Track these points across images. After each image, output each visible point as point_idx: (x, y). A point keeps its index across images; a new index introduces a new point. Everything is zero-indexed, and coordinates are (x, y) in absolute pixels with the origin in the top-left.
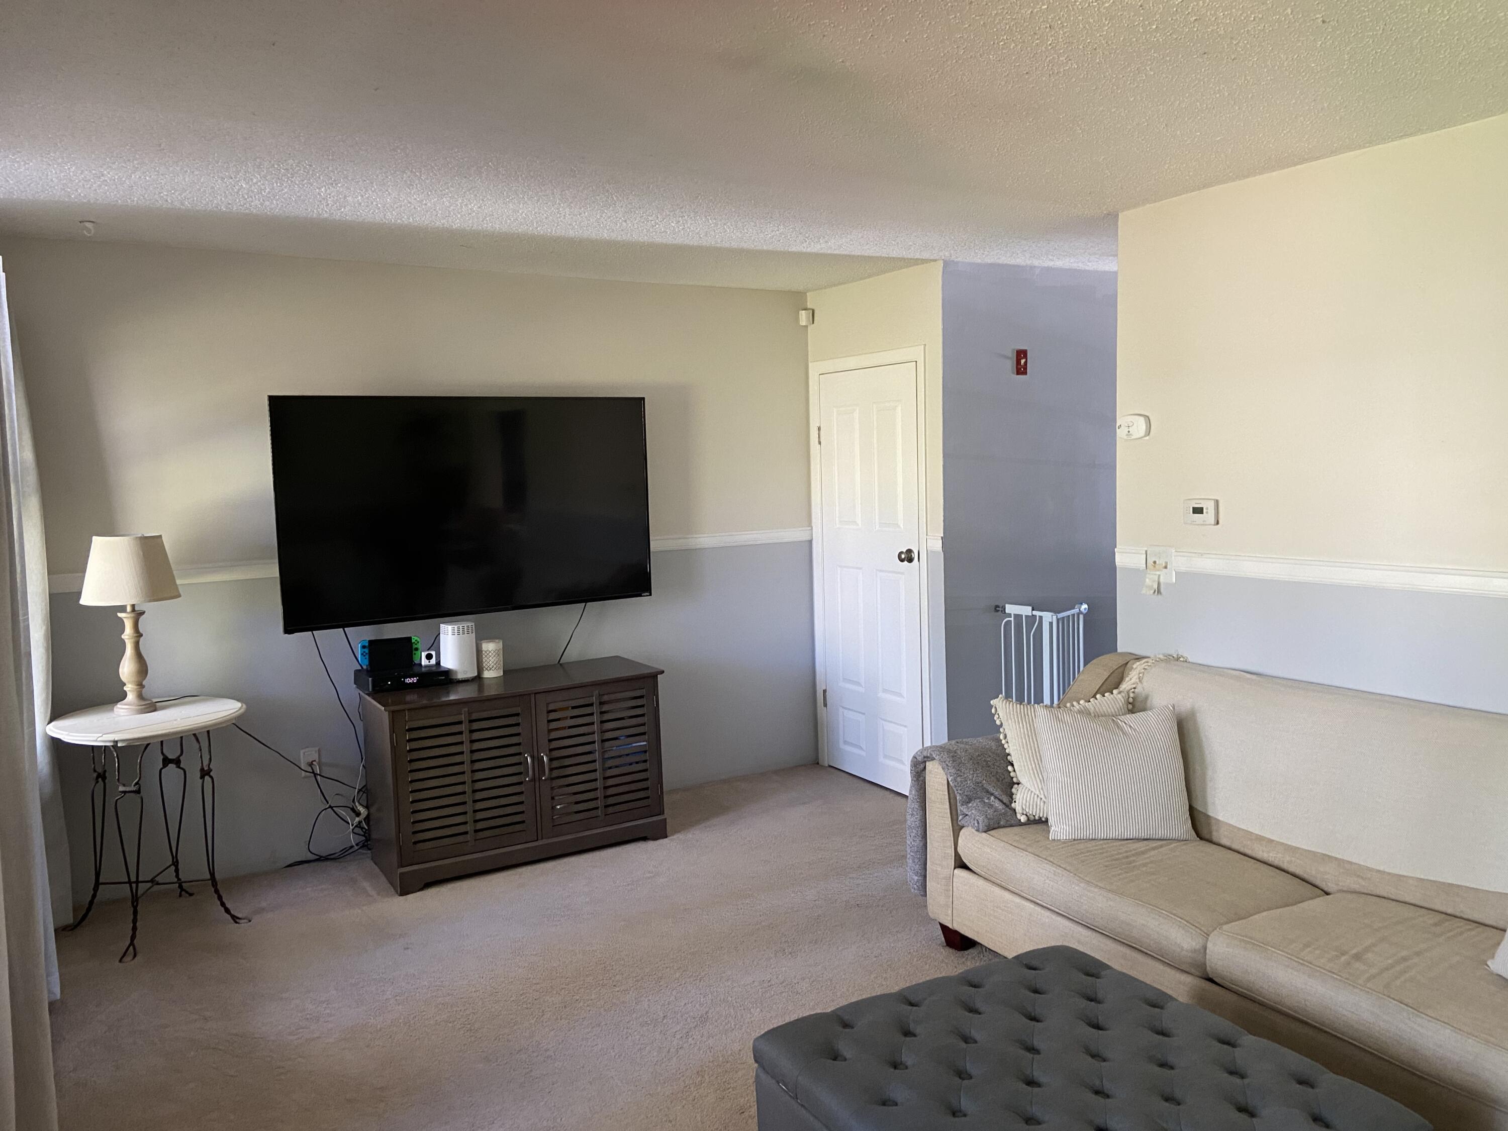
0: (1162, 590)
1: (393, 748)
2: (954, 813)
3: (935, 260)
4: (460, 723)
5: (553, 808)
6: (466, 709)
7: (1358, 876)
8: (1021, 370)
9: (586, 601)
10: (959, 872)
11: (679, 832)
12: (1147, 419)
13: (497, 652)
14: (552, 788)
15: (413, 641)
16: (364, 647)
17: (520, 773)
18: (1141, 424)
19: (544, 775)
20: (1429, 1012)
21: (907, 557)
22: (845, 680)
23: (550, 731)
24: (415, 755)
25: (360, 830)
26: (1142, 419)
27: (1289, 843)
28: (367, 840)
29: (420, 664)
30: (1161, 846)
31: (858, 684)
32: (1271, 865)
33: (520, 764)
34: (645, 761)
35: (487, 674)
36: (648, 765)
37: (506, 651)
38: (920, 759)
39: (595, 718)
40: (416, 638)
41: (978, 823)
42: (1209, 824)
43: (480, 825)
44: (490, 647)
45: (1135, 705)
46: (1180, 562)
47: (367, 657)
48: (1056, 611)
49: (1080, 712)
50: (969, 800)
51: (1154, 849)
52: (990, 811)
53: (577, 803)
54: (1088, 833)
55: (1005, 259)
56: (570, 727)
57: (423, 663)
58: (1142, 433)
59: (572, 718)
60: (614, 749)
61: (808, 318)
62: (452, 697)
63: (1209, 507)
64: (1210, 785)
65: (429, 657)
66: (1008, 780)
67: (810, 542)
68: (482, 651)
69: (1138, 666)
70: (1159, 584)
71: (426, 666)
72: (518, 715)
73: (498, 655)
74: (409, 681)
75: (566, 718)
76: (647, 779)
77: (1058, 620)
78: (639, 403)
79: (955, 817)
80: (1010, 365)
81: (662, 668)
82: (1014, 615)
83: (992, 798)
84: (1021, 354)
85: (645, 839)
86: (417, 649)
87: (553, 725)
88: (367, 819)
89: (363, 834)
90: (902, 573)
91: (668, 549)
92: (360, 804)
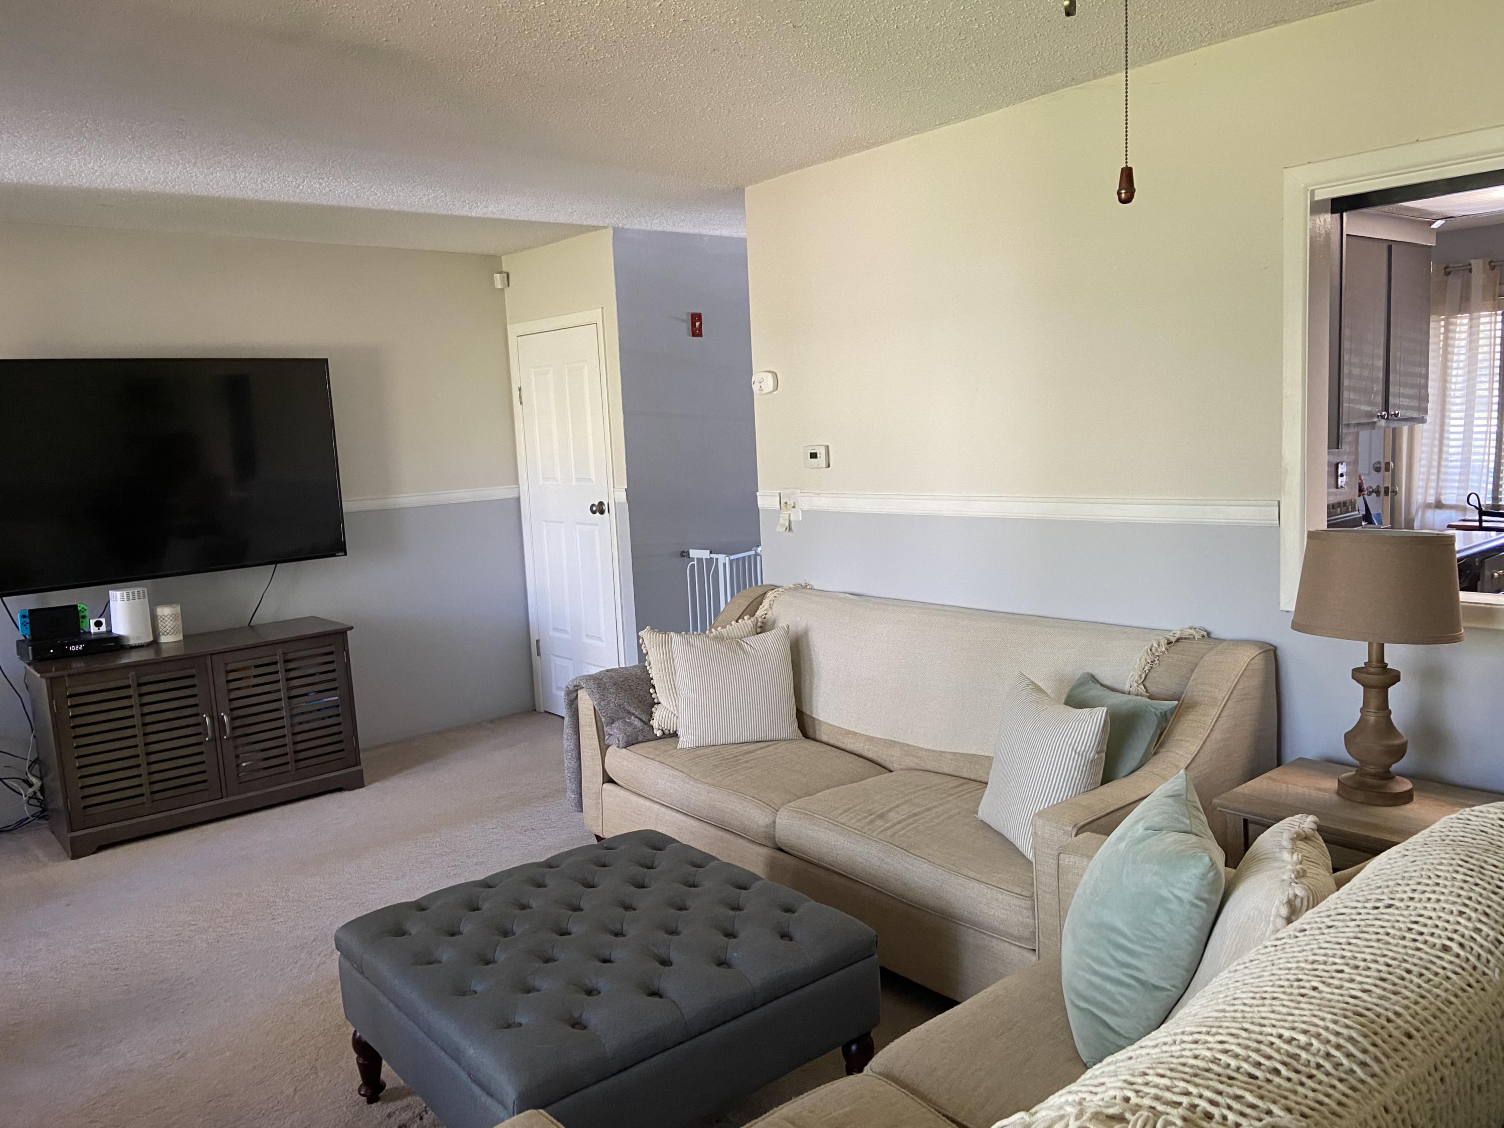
0: (793, 527)
1: (54, 715)
2: (601, 733)
3: (606, 227)
4: (128, 687)
5: (238, 766)
6: (133, 673)
7: (914, 756)
8: (697, 332)
9: (276, 563)
10: (608, 786)
11: (378, 781)
12: (775, 375)
13: (174, 617)
14: (236, 747)
15: (79, 609)
16: (24, 617)
17: (200, 734)
18: (770, 379)
19: (225, 734)
20: (916, 852)
21: (599, 509)
22: (555, 629)
23: (230, 691)
24: (79, 721)
25: (36, 801)
26: (770, 375)
27: (867, 734)
28: (44, 810)
29: (90, 632)
30: (768, 746)
31: (565, 632)
32: (855, 754)
33: (199, 724)
34: (338, 715)
35: (163, 639)
36: (340, 719)
37: (185, 616)
38: (571, 688)
39: (280, 676)
40: (82, 606)
41: (619, 740)
42: (814, 725)
43: (156, 787)
44: (164, 612)
45: (762, 628)
46: (805, 502)
47: (28, 626)
48: (728, 554)
49: (716, 638)
50: (613, 721)
51: (761, 748)
52: (629, 729)
53: (265, 759)
54: (708, 741)
55: (668, 226)
56: (254, 686)
57: (92, 631)
58: (771, 389)
59: (255, 676)
60: (302, 704)
61: (502, 280)
62: (124, 661)
63: (821, 452)
64: (815, 691)
65: (98, 624)
66: (650, 701)
67: (518, 499)
68: (157, 616)
69: (770, 595)
70: (790, 522)
71: (95, 634)
72: (193, 676)
73: (176, 620)
74: (72, 648)
75: (249, 677)
76: (340, 733)
77: (731, 561)
78: (323, 363)
79: (602, 738)
80: (686, 327)
81: (351, 624)
82: (697, 558)
83: (633, 717)
84: (696, 318)
85: (340, 790)
86: (84, 617)
87: (233, 685)
88: (42, 789)
89: (39, 804)
90: (597, 525)
91: (365, 509)
92: (33, 775)
